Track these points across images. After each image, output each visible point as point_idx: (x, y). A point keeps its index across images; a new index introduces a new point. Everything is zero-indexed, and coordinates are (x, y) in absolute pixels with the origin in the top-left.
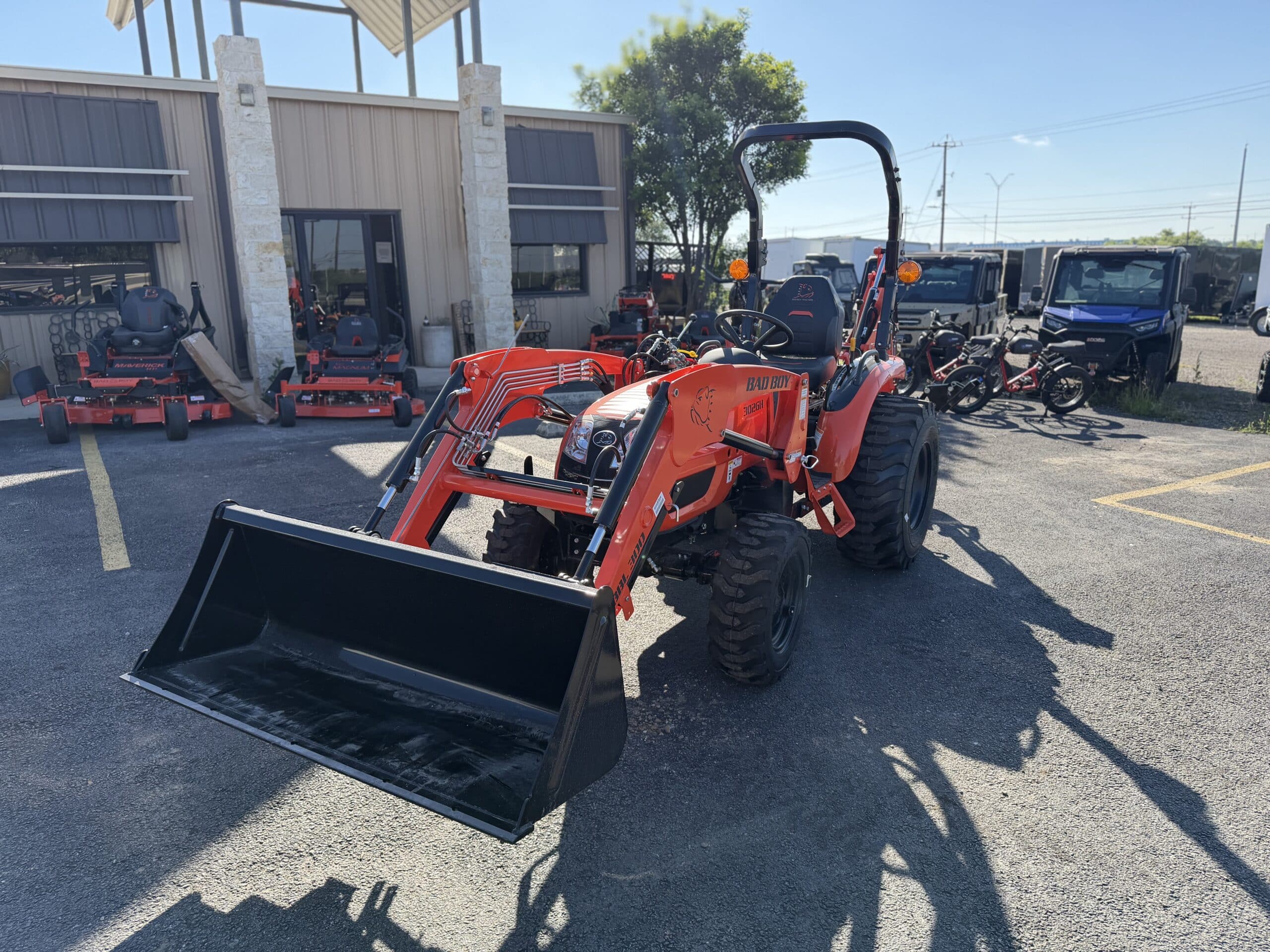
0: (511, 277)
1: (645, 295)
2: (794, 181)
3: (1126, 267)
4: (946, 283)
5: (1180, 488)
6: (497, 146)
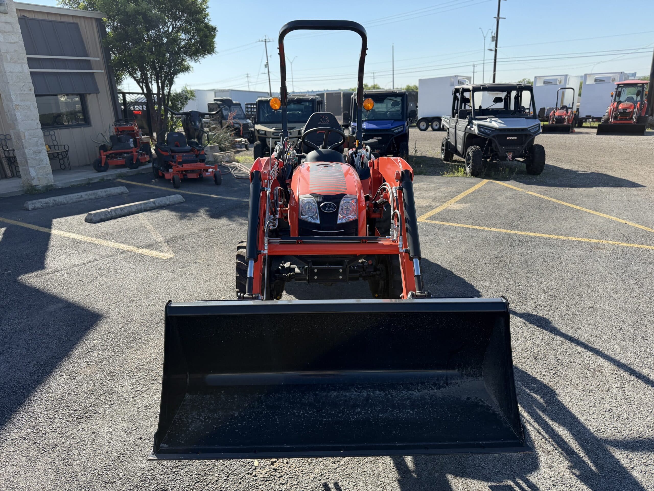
0: (39, 116)
1: (132, 124)
2: (210, 55)
3: (385, 101)
4: (296, 112)
5: (445, 208)
6: (13, 28)
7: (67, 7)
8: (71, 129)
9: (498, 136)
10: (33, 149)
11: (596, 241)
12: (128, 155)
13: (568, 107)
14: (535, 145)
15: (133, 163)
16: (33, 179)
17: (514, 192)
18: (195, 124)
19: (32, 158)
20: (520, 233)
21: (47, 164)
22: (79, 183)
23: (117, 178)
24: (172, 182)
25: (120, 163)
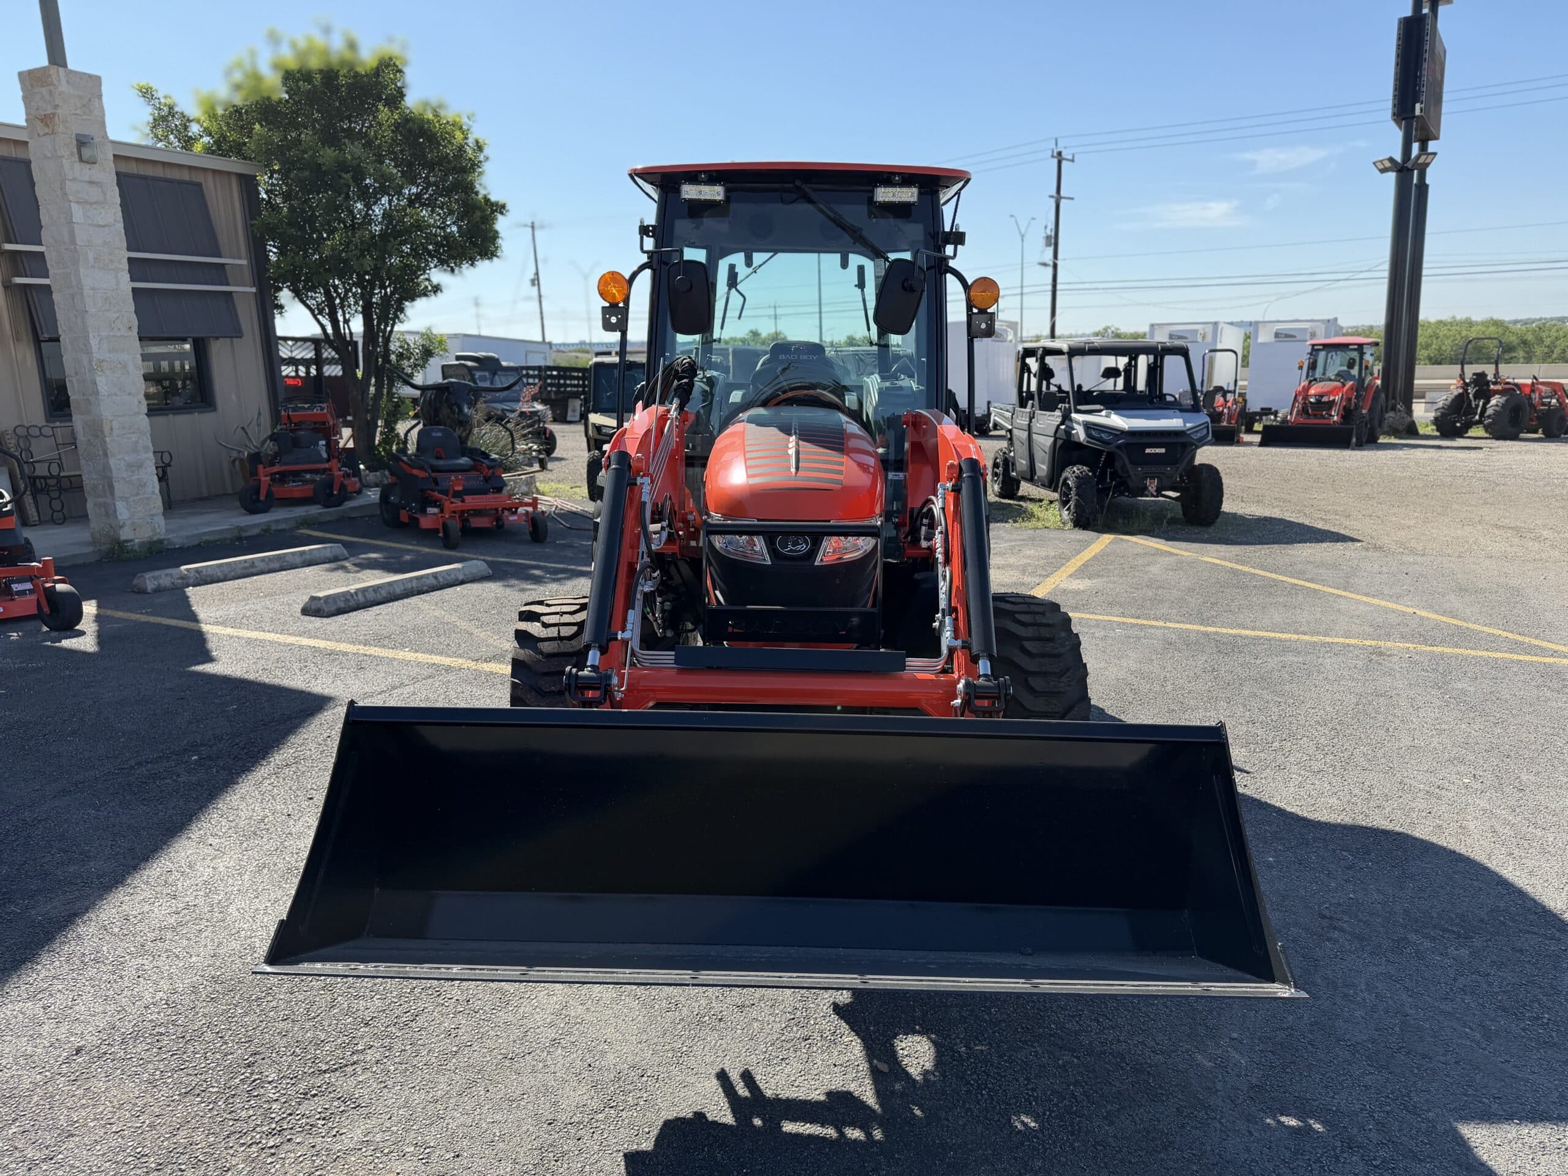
0: (142, 387)
5: (1053, 587)
6: (105, 194)
7: (160, 145)
8: (171, 416)
9: (1127, 445)
10: (126, 458)
11: (1374, 643)
12: (318, 478)
13: (1226, 388)
14: (1200, 465)
15: (331, 495)
16: (121, 527)
17: (1175, 557)
18: (461, 410)
19: (124, 479)
20: (1224, 631)
21: (153, 493)
22: (217, 537)
23: (298, 528)
24: (441, 535)
25: (297, 495)
